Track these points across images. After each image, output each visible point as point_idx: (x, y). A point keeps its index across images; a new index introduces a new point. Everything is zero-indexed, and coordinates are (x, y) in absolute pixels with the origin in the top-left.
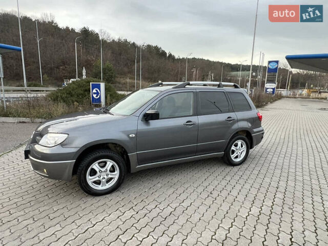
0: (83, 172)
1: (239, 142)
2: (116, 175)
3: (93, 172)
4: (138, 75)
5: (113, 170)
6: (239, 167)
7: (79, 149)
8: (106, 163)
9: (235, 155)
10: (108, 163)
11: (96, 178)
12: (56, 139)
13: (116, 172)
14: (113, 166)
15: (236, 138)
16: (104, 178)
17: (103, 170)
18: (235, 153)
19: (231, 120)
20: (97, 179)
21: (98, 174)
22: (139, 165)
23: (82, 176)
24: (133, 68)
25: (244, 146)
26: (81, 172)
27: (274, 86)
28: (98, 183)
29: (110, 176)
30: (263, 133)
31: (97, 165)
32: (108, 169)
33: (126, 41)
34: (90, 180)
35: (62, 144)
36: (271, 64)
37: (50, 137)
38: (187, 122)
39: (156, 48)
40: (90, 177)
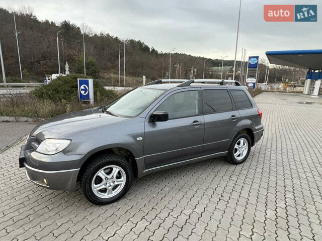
0: (88, 180)
1: (242, 141)
2: (123, 181)
3: (99, 180)
4: (122, 70)
5: (119, 176)
6: (242, 165)
7: (83, 155)
8: (111, 169)
9: (238, 153)
10: (114, 169)
11: (101, 186)
12: (58, 145)
13: (122, 178)
14: (119, 173)
15: (239, 136)
16: (111, 185)
17: (109, 176)
18: (238, 152)
19: (234, 119)
20: (103, 187)
21: (104, 181)
22: (146, 169)
23: (87, 185)
24: (116, 63)
25: (246, 144)
26: (86, 180)
27: (254, 80)
28: (104, 191)
29: (116, 183)
30: (263, 131)
31: (103, 172)
32: (115, 176)
33: (108, 36)
34: (95, 188)
35: (65, 151)
36: (252, 59)
37: (50, 143)
38: (194, 122)
39: (139, 43)
40: (95, 186)
